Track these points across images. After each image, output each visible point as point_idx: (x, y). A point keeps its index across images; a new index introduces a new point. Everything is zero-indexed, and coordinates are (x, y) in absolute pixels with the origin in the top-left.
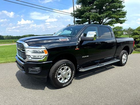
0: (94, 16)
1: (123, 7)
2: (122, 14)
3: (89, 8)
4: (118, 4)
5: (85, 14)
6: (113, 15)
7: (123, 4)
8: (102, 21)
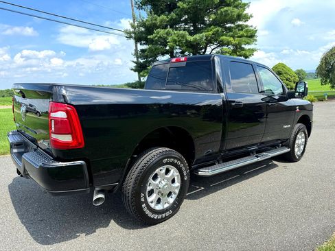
0: (176, 38)
1: (246, 18)
2: (245, 34)
3: (165, 17)
4: (236, 11)
5: (155, 32)
6: (224, 37)
7: (247, 11)
8: (203, 51)
